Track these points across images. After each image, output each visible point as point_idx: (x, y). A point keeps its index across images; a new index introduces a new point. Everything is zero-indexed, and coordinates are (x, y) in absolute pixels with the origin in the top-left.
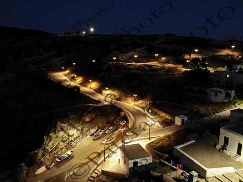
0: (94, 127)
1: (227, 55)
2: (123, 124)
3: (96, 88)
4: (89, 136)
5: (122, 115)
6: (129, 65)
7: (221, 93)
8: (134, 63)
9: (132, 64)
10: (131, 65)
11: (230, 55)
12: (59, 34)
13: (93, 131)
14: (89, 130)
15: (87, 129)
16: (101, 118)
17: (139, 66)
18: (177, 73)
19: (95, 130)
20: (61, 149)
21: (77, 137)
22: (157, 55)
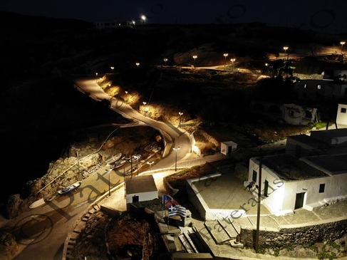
0: (117, 154)
1: (334, 56)
2: (156, 151)
3: (134, 102)
4: (108, 165)
5: (158, 140)
6: (184, 69)
7: (299, 112)
8: (192, 67)
9: (189, 68)
10: (187, 70)
11: (337, 56)
12: (98, 25)
13: (114, 159)
14: (110, 157)
15: (107, 156)
16: (128, 143)
17: (199, 72)
18: (250, 81)
19: (117, 158)
20: (69, 180)
21: (92, 166)
22: (226, 55)
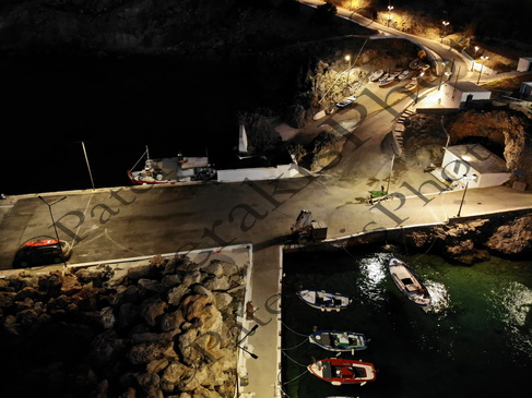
0: (377, 70)
4: (371, 83)
5: (422, 56)
13: (376, 75)
15: (367, 72)
16: (386, 58)
19: (380, 75)
20: (337, 95)
21: (355, 82)
